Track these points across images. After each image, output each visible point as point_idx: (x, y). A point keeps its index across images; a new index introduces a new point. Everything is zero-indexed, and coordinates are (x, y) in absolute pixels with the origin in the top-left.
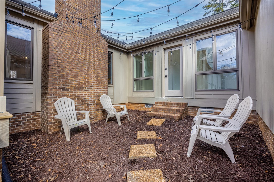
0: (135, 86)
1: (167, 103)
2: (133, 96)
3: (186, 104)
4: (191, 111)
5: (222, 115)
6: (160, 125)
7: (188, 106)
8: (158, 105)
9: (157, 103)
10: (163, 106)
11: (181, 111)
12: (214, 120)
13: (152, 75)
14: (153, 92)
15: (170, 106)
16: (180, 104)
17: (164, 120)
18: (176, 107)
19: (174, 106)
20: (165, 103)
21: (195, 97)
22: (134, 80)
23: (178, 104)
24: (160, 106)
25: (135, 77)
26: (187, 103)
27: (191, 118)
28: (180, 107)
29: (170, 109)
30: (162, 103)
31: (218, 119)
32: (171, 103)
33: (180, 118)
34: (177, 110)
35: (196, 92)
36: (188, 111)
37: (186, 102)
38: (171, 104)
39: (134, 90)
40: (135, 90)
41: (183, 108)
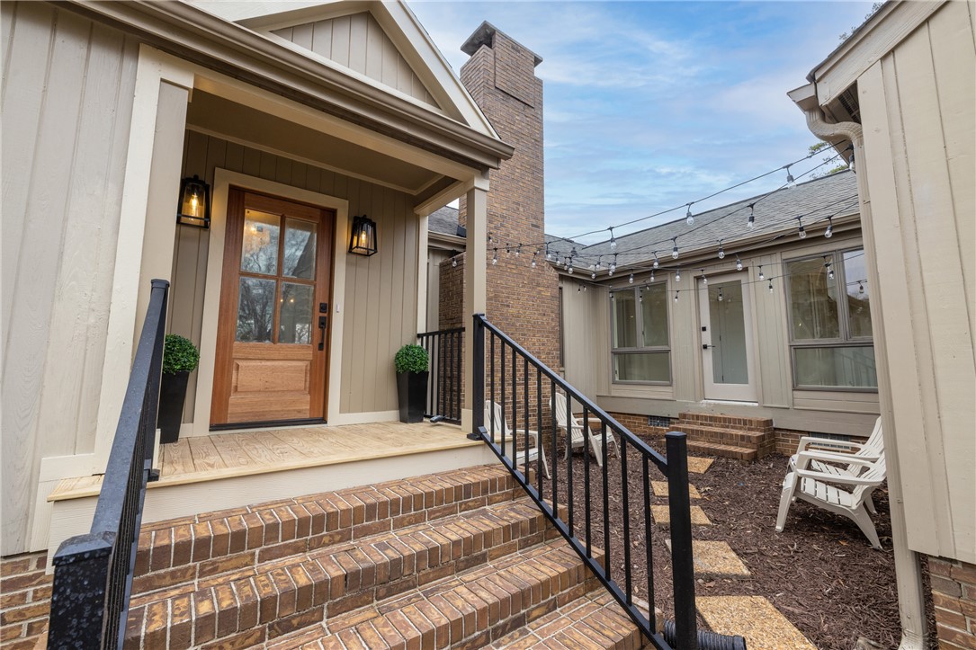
0: (617, 369)
1: (711, 418)
2: (613, 395)
3: (769, 422)
4: (784, 441)
5: (862, 456)
6: (702, 471)
7: (775, 429)
8: (688, 423)
9: (684, 416)
10: (702, 424)
11: (754, 441)
12: (845, 467)
13: (667, 342)
14: (671, 385)
15: (722, 427)
16: (751, 421)
17: (710, 461)
18: (741, 429)
19: (732, 427)
20: (706, 418)
21: (793, 405)
22: (614, 353)
23: (745, 423)
24: (695, 424)
25: (616, 346)
26: (771, 420)
27: (782, 460)
28: (752, 430)
29: (722, 435)
30: (698, 417)
31: (854, 463)
32: (725, 419)
33: (754, 458)
34: (742, 437)
35: (797, 394)
36: (774, 441)
37: (769, 418)
38: (726, 422)
39: (614, 378)
40: (617, 379)
41: (758, 434)
